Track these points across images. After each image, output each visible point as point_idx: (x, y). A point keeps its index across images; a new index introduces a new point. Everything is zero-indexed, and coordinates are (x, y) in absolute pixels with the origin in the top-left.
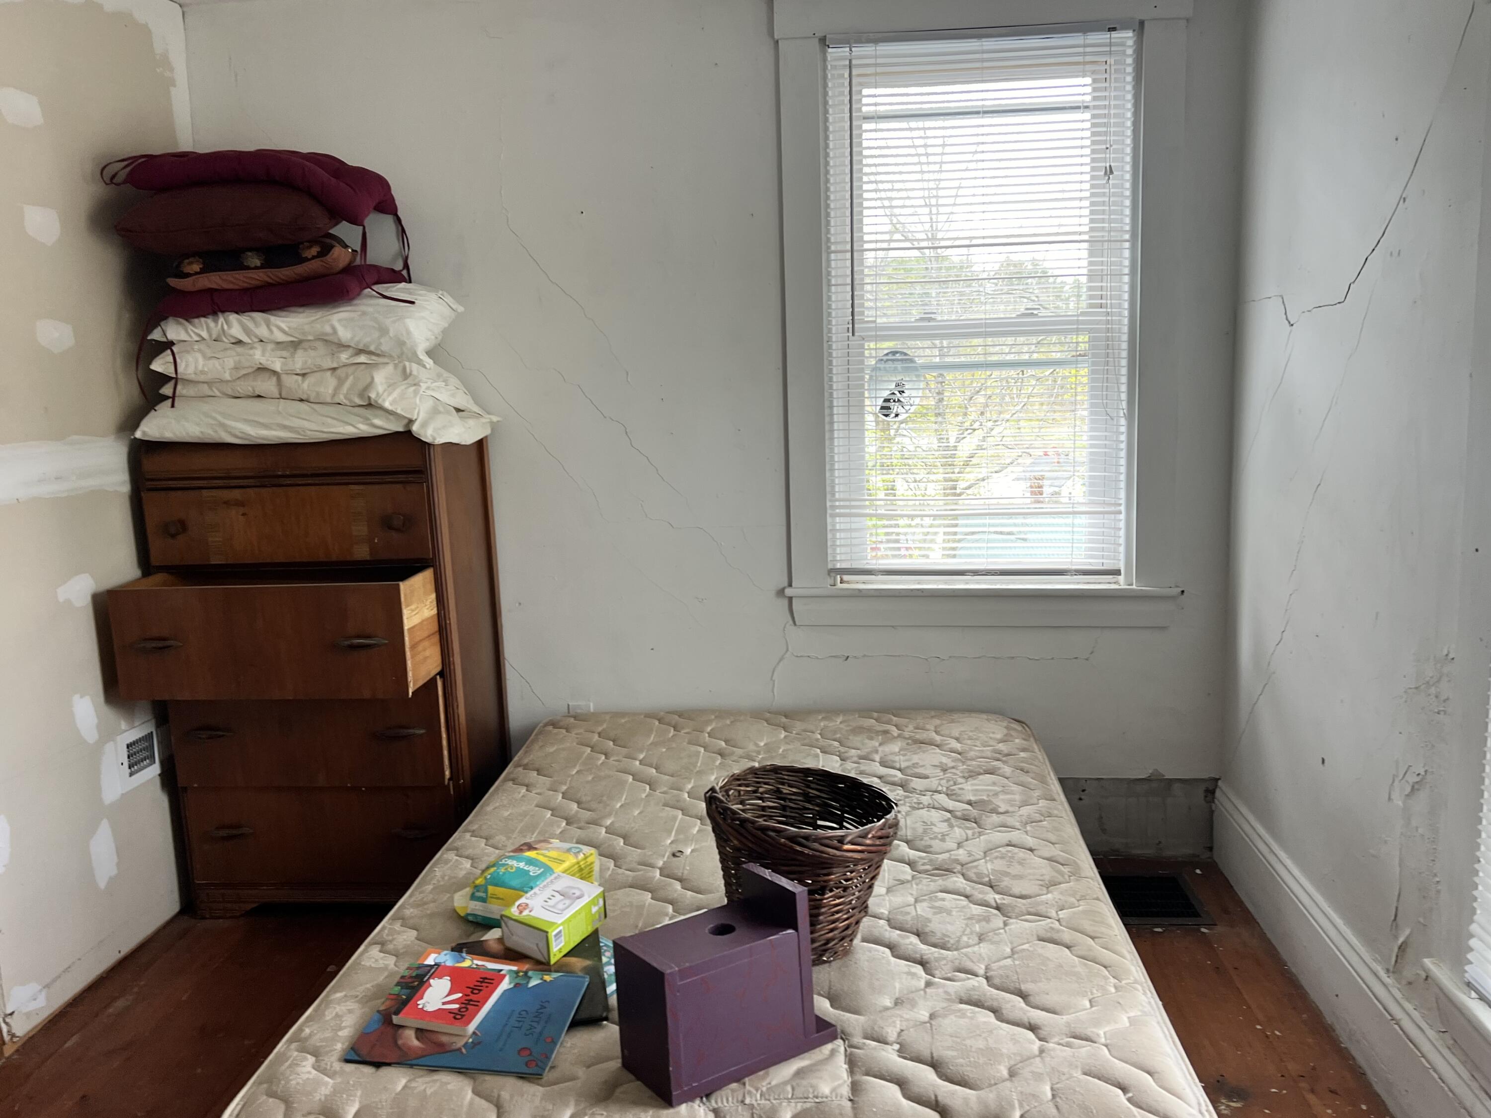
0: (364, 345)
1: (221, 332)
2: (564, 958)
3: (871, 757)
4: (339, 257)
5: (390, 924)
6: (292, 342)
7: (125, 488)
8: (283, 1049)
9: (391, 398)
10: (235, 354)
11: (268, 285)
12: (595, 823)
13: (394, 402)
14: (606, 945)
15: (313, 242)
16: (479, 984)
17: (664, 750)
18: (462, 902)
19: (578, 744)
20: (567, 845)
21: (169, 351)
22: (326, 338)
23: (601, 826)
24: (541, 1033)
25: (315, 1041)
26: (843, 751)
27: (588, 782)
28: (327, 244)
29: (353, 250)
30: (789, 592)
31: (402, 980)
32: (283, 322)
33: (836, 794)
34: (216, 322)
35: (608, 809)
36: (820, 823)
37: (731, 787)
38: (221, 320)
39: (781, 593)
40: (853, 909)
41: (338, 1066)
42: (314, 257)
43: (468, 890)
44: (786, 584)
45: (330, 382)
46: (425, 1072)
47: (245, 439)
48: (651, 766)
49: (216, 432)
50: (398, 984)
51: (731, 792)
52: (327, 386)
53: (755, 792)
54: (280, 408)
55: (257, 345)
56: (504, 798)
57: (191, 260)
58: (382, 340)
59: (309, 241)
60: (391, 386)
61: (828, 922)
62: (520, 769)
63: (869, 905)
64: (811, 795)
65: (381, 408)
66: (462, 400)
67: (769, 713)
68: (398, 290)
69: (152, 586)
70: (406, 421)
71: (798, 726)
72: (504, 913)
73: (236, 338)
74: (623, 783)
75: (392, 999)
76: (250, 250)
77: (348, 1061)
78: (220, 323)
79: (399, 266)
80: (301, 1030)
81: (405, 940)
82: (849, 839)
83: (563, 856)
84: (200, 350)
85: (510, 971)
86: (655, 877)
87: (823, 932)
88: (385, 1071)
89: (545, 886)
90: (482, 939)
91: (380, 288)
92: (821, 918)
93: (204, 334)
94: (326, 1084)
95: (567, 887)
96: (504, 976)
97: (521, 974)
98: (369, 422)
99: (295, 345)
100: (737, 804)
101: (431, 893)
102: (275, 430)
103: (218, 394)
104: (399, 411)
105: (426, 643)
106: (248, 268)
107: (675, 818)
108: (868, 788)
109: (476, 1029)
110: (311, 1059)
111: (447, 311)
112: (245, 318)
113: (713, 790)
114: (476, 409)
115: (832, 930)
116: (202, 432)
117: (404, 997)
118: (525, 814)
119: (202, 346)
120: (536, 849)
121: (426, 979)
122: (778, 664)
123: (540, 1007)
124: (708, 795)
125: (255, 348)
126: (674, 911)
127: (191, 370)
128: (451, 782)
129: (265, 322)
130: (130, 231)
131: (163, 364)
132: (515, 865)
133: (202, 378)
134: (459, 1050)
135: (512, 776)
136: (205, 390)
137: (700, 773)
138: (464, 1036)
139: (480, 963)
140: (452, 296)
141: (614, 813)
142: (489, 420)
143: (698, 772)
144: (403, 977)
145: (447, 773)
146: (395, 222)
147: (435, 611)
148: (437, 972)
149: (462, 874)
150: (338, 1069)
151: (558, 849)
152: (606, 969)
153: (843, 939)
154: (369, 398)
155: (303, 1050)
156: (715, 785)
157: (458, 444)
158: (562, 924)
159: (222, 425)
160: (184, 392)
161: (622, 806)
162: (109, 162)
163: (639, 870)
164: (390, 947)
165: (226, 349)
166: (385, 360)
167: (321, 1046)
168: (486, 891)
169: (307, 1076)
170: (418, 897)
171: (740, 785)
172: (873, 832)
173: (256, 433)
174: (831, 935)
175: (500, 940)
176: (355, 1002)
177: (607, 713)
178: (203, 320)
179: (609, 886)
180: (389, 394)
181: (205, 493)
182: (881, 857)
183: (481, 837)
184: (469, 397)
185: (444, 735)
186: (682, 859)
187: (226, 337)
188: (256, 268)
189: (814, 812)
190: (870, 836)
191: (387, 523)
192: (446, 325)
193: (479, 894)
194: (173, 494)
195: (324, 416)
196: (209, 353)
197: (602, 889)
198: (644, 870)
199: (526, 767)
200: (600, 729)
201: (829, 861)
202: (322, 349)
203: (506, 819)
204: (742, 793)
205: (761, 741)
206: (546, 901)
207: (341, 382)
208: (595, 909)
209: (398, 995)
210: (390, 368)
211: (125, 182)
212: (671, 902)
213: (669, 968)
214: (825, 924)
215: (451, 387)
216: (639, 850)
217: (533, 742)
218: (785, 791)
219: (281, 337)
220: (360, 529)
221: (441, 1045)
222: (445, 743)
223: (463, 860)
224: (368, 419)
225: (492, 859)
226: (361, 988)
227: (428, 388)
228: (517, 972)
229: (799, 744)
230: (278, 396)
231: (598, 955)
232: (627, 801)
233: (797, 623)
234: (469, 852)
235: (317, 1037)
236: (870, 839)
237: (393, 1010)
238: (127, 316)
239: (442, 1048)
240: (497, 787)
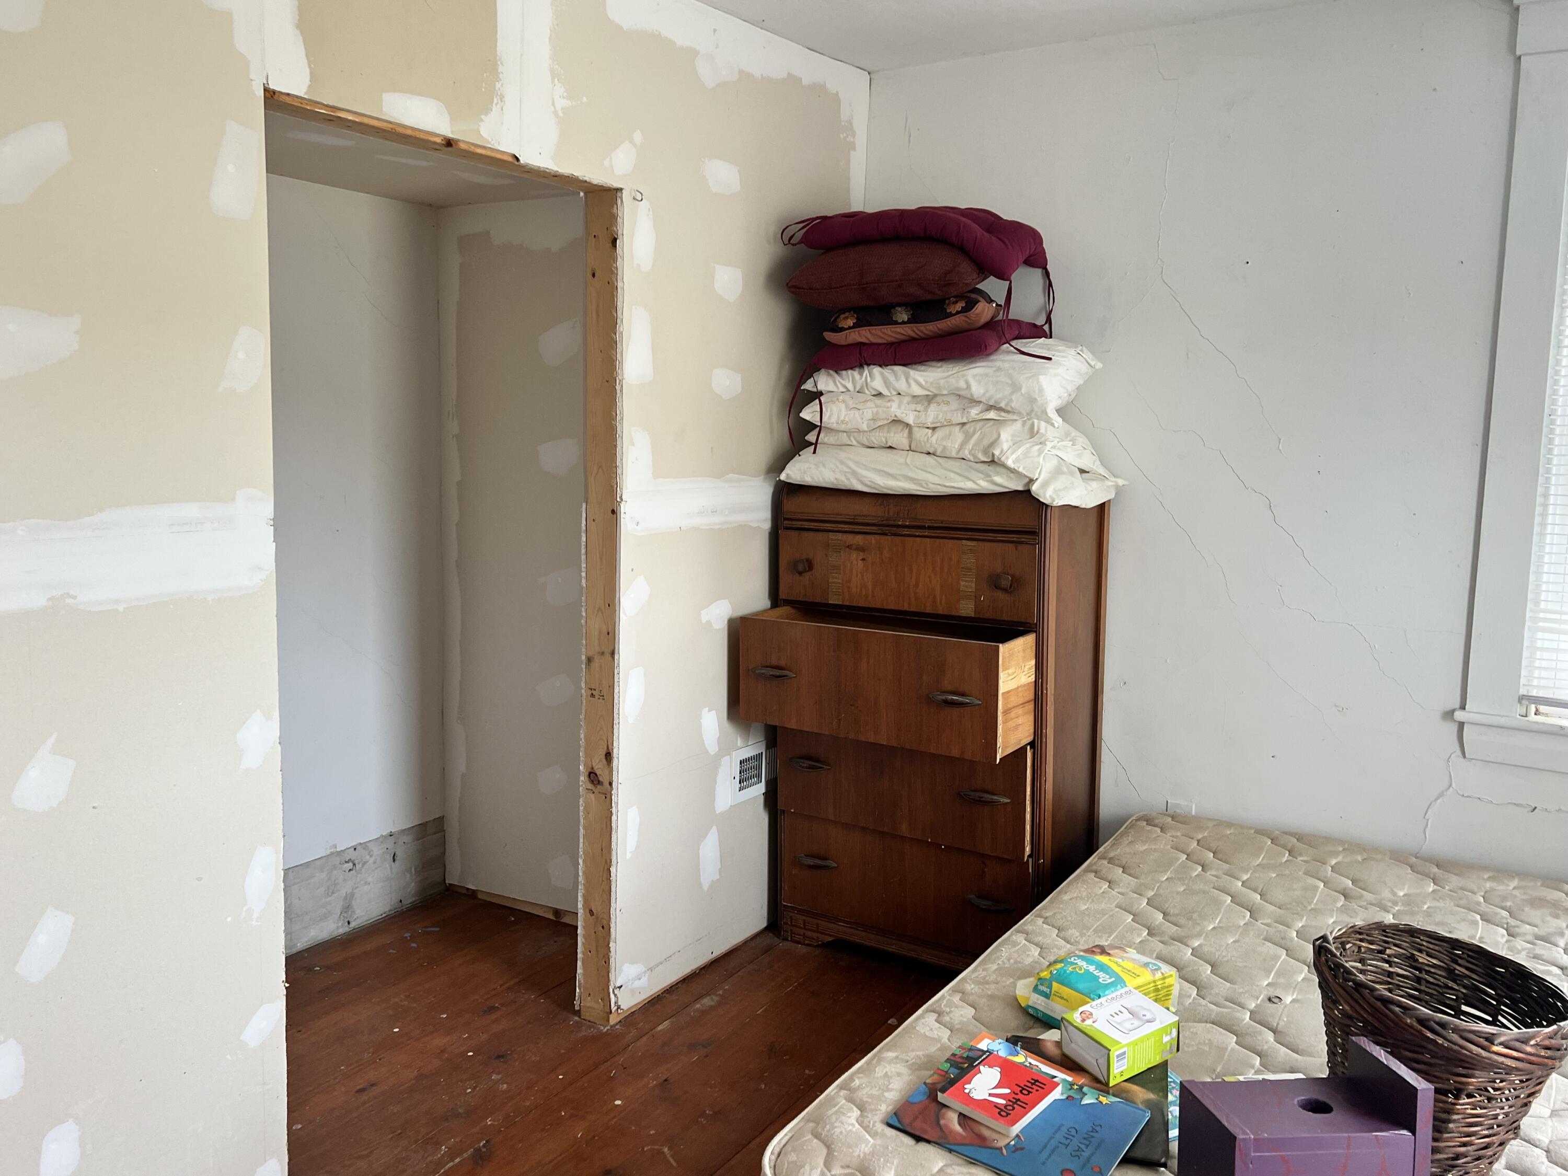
0: (996, 402)
1: (864, 383)
2: (1126, 1084)
3: (1553, 939)
4: (983, 312)
5: (950, 995)
6: (927, 395)
7: (767, 525)
8: (832, 1093)
9: (1014, 456)
10: (873, 405)
11: (912, 340)
12: (1182, 940)
13: (1017, 460)
14: (1174, 1082)
15: (959, 297)
16: (1029, 1085)
17: (1274, 875)
18: (1024, 990)
19: (1172, 848)
20: (1145, 959)
21: (817, 401)
22: (960, 393)
23: (1187, 946)
24: (1088, 1159)
25: (863, 1094)
26: (1513, 924)
27: (1178, 893)
28: (972, 298)
29: (997, 305)
30: (1460, 715)
31: (952, 1058)
32: (921, 376)
33: (1492, 979)
34: (861, 375)
35: (1198, 929)
36: (1464, 1008)
37: (1349, 939)
38: (866, 371)
39: (1449, 715)
40: (1498, 1126)
41: (880, 1127)
42: (958, 313)
43: (1031, 981)
44: (1457, 706)
45: (958, 436)
46: (964, 1162)
47: (874, 488)
48: (1255, 891)
49: (848, 479)
50: (948, 1060)
51: (1348, 946)
52: (953, 441)
53: (1380, 952)
54: (908, 461)
55: (896, 398)
56: (1083, 889)
57: (847, 314)
58: (1014, 397)
59: (955, 297)
60: (1016, 443)
61: (1460, 1133)
62: (1105, 862)
63: (1522, 1127)
64: (1457, 972)
65: (1004, 466)
66: (1088, 461)
67: (1416, 857)
68: (1036, 345)
69: (777, 618)
70: (1027, 480)
71: (1454, 881)
72: (1065, 1016)
73: (878, 391)
74: (1218, 903)
75: (942, 1075)
76: (900, 305)
77: (890, 1125)
78: (864, 375)
79: (1041, 321)
80: (851, 1079)
81: (962, 1015)
82: (1502, 1039)
83: (1139, 970)
84: (844, 401)
85: (1065, 1080)
86: (1243, 1020)
87: (1452, 1143)
88: (923, 1146)
89: (1112, 999)
90: (1039, 1037)
91: (1018, 344)
92: (1451, 1125)
93: (850, 386)
94: (867, 1142)
95: (1137, 1006)
96: (1058, 1084)
97: (1076, 1087)
98: (989, 479)
99: (930, 399)
100: (1355, 961)
101: (994, 972)
102: (900, 481)
103: (855, 443)
104: (1021, 470)
105: (1020, 711)
106: (896, 323)
107: (1276, 958)
108: (1540, 981)
109: (1020, 1132)
110: (856, 1112)
111: (1084, 368)
112: (888, 372)
113: (1324, 938)
114: (1102, 471)
115: (1464, 1145)
116: (836, 479)
117: (952, 1076)
118: (1103, 913)
119: (846, 397)
120: (1109, 954)
121: (977, 1063)
122: (1436, 800)
123: (1091, 1129)
124: (1318, 943)
125: (893, 401)
126: (1261, 1064)
127: (834, 419)
128: (1030, 860)
129: (905, 375)
130: (799, 288)
131: (811, 413)
132: (1085, 967)
133: (843, 427)
134: (1000, 1149)
135: (1094, 868)
136: (844, 438)
137: (1315, 912)
138: (1008, 1137)
139: (1034, 1062)
140: (1092, 352)
141: (1204, 935)
142: (1113, 484)
143: (1312, 909)
144: (954, 1055)
145: (1028, 850)
146: (1043, 275)
147: (1033, 678)
148: (989, 1057)
149: (1028, 961)
150: (879, 1130)
151: (1133, 960)
152: (1171, 1109)
153: (1478, 1159)
154: (993, 455)
155: (850, 1100)
156: (1329, 934)
157: (1077, 507)
158: (1128, 1045)
159: (854, 473)
160: (826, 440)
161: (1214, 928)
162: (788, 225)
163: (1225, 1007)
164: (947, 1019)
165: (866, 401)
166: (1015, 417)
167: (867, 1102)
168: (1050, 987)
169: (850, 1127)
170: (981, 973)
171: (1361, 940)
172: (1538, 1040)
173: (884, 483)
174: (1463, 1149)
175: (1058, 1044)
176: (904, 1066)
177: (1209, 819)
178: (850, 372)
179: (1186, 1016)
180: (1013, 453)
181: (832, 536)
182: (1545, 1073)
183: (1053, 926)
184: (1096, 458)
185: (1028, 809)
186: (1279, 1007)
187: (867, 389)
188: (903, 323)
189: (1460, 995)
190: (1532, 1042)
191: (994, 583)
192: (1081, 382)
193: (1042, 987)
194: (805, 534)
195: (946, 469)
196: (851, 403)
197: (1177, 1018)
198: (1231, 1008)
199: (1111, 861)
200: (1200, 836)
201: (1469, 1060)
202: (954, 404)
203: (1083, 913)
204: (1363, 950)
205: (1400, 890)
206: (1112, 1015)
207: (968, 437)
208: (1166, 1039)
209: (946, 1072)
210: (1018, 425)
211: (799, 243)
212: (1259, 1054)
213: (1243, 1132)
214: (1456, 1135)
215: (1078, 447)
216: (1228, 984)
217: (1122, 835)
218: (1421, 960)
219: (917, 391)
220: (968, 585)
221: (982, 1138)
222: (1028, 817)
223: (1033, 947)
224: (990, 476)
225: (1062, 953)
226: (913, 1054)
227: (1054, 447)
228: (1072, 1084)
229: (1452, 904)
230: (908, 448)
231: (1165, 1091)
232: (1221, 925)
233: (1467, 755)
234: (1039, 939)
235: (864, 1091)
236: (1532, 1046)
237: (939, 1086)
238: (787, 366)
239: (982, 1141)
240: (1077, 876)
